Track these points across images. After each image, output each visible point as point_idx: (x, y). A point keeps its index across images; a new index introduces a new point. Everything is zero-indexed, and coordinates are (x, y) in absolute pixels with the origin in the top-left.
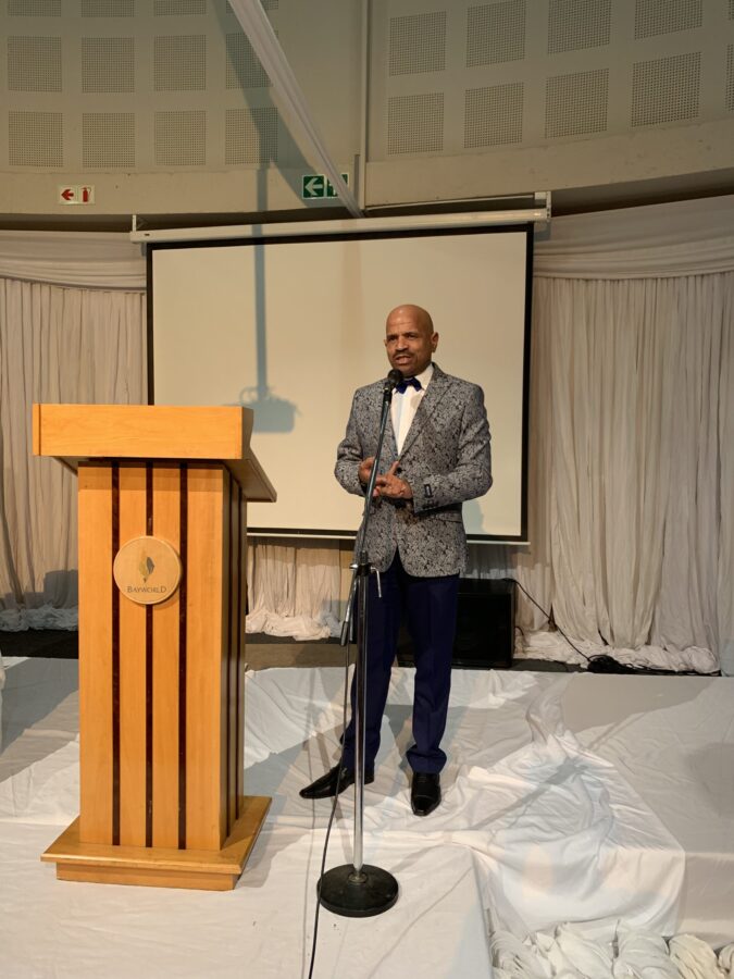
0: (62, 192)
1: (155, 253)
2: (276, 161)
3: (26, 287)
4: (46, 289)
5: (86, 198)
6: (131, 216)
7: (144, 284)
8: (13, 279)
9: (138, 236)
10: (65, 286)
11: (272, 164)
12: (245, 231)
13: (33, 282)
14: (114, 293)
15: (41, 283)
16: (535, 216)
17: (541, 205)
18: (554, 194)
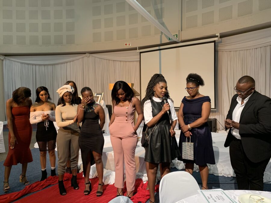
0: (125, 44)
1: (141, 54)
3: (120, 62)
4: (123, 62)
5: (129, 45)
6: (137, 47)
7: (139, 60)
8: (117, 61)
9: (138, 51)
10: (126, 61)
13: (121, 61)
14: (135, 62)
15: (122, 61)
16: (216, 39)
17: (217, 37)
18: (220, 34)
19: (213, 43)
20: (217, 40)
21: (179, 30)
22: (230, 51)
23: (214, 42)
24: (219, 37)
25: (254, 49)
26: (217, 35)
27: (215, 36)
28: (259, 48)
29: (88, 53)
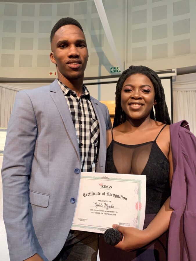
0: (50, 73)
2: (103, 64)
5: (55, 74)
11: (102, 65)
12: (96, 81)
17: (174, 72)
18: (177, 69)
19: (169, 80)
20: (174, 76)
21: (124, 62)
22: (187, 91)
23: (171, 78)
24: (176, 72)
26: (173, 70)
27: (171, 72)
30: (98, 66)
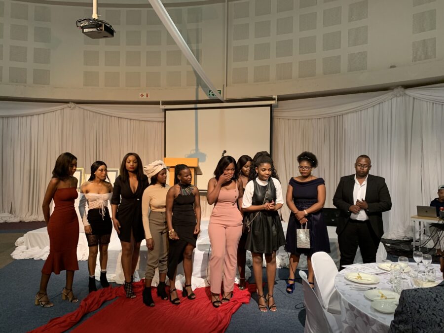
0: (140, 94)
1: (167, 112)
2: (201, 86)
3: (129, 121)
4: (135, 121)
5: (147, 96)
6: (159, 101)
7: (164, 120)
8: (125, 119)
9: (162, 107)
10: (140, 120)
12: (192, 106)
13: (131, 119)
14: (155, 122)
16: (272, 102)
17: (274, 99)
18: (278, 96)
19: (269, 108)
21: (224, 85)
22: (288, 119)
23: (271, 105)
24: (276, 100)
25: (316, 120)
26: (274, 97)
27: (272, 99)
28: (323, 119)
29: (72, 102)
30: (195, 87)
